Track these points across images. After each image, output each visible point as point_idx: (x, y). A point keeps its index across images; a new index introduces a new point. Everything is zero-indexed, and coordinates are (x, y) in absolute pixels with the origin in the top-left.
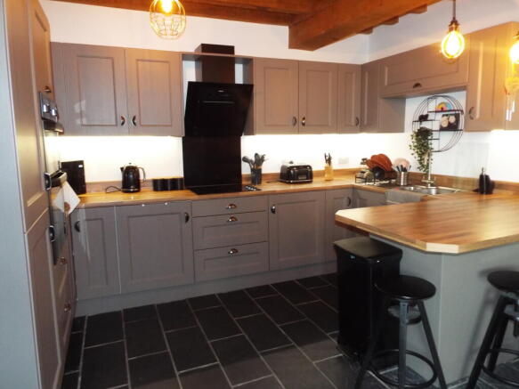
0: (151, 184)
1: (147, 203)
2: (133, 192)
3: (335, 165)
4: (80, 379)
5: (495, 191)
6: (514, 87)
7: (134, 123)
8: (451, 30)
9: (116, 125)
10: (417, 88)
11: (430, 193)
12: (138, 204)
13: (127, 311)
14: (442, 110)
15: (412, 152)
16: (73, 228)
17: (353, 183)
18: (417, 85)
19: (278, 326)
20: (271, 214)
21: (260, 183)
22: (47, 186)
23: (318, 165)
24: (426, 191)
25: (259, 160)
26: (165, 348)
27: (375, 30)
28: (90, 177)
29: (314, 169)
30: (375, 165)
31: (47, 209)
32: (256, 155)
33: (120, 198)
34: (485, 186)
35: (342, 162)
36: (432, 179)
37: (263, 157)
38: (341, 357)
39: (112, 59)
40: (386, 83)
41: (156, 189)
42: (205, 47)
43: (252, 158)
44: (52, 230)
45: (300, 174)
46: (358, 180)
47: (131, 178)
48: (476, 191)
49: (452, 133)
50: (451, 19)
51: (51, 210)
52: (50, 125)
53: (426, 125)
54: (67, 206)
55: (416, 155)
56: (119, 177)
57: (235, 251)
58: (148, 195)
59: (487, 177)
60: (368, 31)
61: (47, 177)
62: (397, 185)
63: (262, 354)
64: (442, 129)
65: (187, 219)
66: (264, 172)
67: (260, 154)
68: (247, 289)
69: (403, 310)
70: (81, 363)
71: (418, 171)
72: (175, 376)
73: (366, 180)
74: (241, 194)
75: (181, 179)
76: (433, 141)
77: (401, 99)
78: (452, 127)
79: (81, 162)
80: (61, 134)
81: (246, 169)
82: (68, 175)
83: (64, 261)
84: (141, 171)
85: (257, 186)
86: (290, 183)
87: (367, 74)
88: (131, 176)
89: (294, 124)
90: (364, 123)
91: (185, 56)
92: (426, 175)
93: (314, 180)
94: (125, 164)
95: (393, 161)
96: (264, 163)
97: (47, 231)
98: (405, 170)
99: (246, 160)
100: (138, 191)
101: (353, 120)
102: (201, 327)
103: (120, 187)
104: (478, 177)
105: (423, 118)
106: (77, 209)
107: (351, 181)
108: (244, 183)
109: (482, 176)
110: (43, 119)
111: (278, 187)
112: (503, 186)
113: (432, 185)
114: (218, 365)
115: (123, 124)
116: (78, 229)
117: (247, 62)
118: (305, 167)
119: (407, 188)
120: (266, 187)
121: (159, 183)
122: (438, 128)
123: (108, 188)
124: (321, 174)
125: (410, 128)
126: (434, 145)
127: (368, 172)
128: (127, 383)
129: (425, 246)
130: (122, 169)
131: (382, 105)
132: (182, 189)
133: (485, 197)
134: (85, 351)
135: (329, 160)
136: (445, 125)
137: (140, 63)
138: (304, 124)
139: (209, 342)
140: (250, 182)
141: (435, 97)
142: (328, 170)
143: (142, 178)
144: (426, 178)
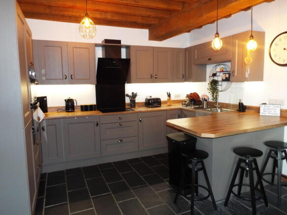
0: (80, 107)
1: (78, 117)
2: (71, 112)
3: (173, 98)
4: (45, 200)
5: (246, 110)
6: (249, 62)
7: (72, 78)
8: (216, 37)
9: (63, 79)
10: (210, 60)
11: (217, 111)
12: (73, 117)
13: (67, 171)
14: (222, 71)
15: (209, 91)
16: (41, 129)
17: (181, 107)
18: (210, 59)
19: (141, 176)
20: (139, 122)
21: (134, 107)
22: (31, 109)
23: (164, 98)
24: (216, 110)
25: (134, 96)
26: (86, 187)
27: (191, 31)
28: (50, 104)
29: (162, 100)
30: (192, 98)
31: (31, 119)
32: (133, 93)
33: (64, 114)
34: (242, 108)
35: (176, 96)
36: (219, 105)
37: (136, 94)
38: (169, 190)
39: (61, 47)
40: (196, 58)
41: (82, 110)
42: (106, 41)
43: (130, 94)
44: (33, 129)
45: (154, 103)
46: (184, 106)
47: (70, 105)
48: (238, 110)
49: (227, 82)
50: (216, 32)
51: (33, 120)
52: (33, 81)
53: (216, 78)
54: (39, 119)
55: (211, 93)
56: (64, 104)
57: (121, 141)
58: (78, 113)
59: (242, 104)
60: (189, 31)
61: (31, 104)
62: (202, 108)
63: (132, 189)
64: (223, 80)
65: (97, 125)
66: (136, 101)
67: (135, 92)
68: (128, 160)
69: (194, 165)
70: (45, 193)
71: (212, 101)
72: (90, 198)
73: (187, 105)
74: (124, 112)
75: (95, 105)
76: (219, 86)
77: (204, 65)
78: (227, 80)
79: (46, 97)
80: (37, 84)
81: (127, 100)
82: (40, 103)
83: (38, 144)
84: (75, 101)
85: (133, 109)
86: (149, 107)
87: (187, 53)
88: (70, 104)
89: (151, 78)
90: (186, 77)
91: (97, 45)
92: (216, 103)
93: (162, 105)
94: (67, 98)
95: (200, 96)
96: (137, 97)
97: (31, 129)
98: (206, 100)
99: (128, 96)
100: (74, 111)
101: (181, 76)
102: (103, 177)
103: (64, 109)
104: (238, 104)
105: (214, 75)
106: (43, 120)
107: (180, 106)
108: (127, 107)
109: (240, 103)
110: (30, 78)
111: (144, 109)
112: (250, 108)
113: (219, 108)
114: (111, 194)
115: (66, 78)
116: (43, 129)
117: (128, 47)
118: (157, 99)
119: (207, 109)
120: (138, 109)
121: (84, 107)
122: (221, 80)
123: (58, 109)
124: (165, 102)
125: (209, 79)
126: (220, 88)
127: (188, 101)
128: (67, 201)
129: (201, 135)
130: (65, 100)
131: (195, 68)
132: (95, 110)
133: (241, 113)
134: (47, 188)
135: (169, 95)
136: (224, 78)
137: (74, 49)
138: (156, 78)
139: (107, 184)
140: (130, 107)
141: (220, 65)
142: (169, 100)
143: (75, 105)
144: (216, 105)
